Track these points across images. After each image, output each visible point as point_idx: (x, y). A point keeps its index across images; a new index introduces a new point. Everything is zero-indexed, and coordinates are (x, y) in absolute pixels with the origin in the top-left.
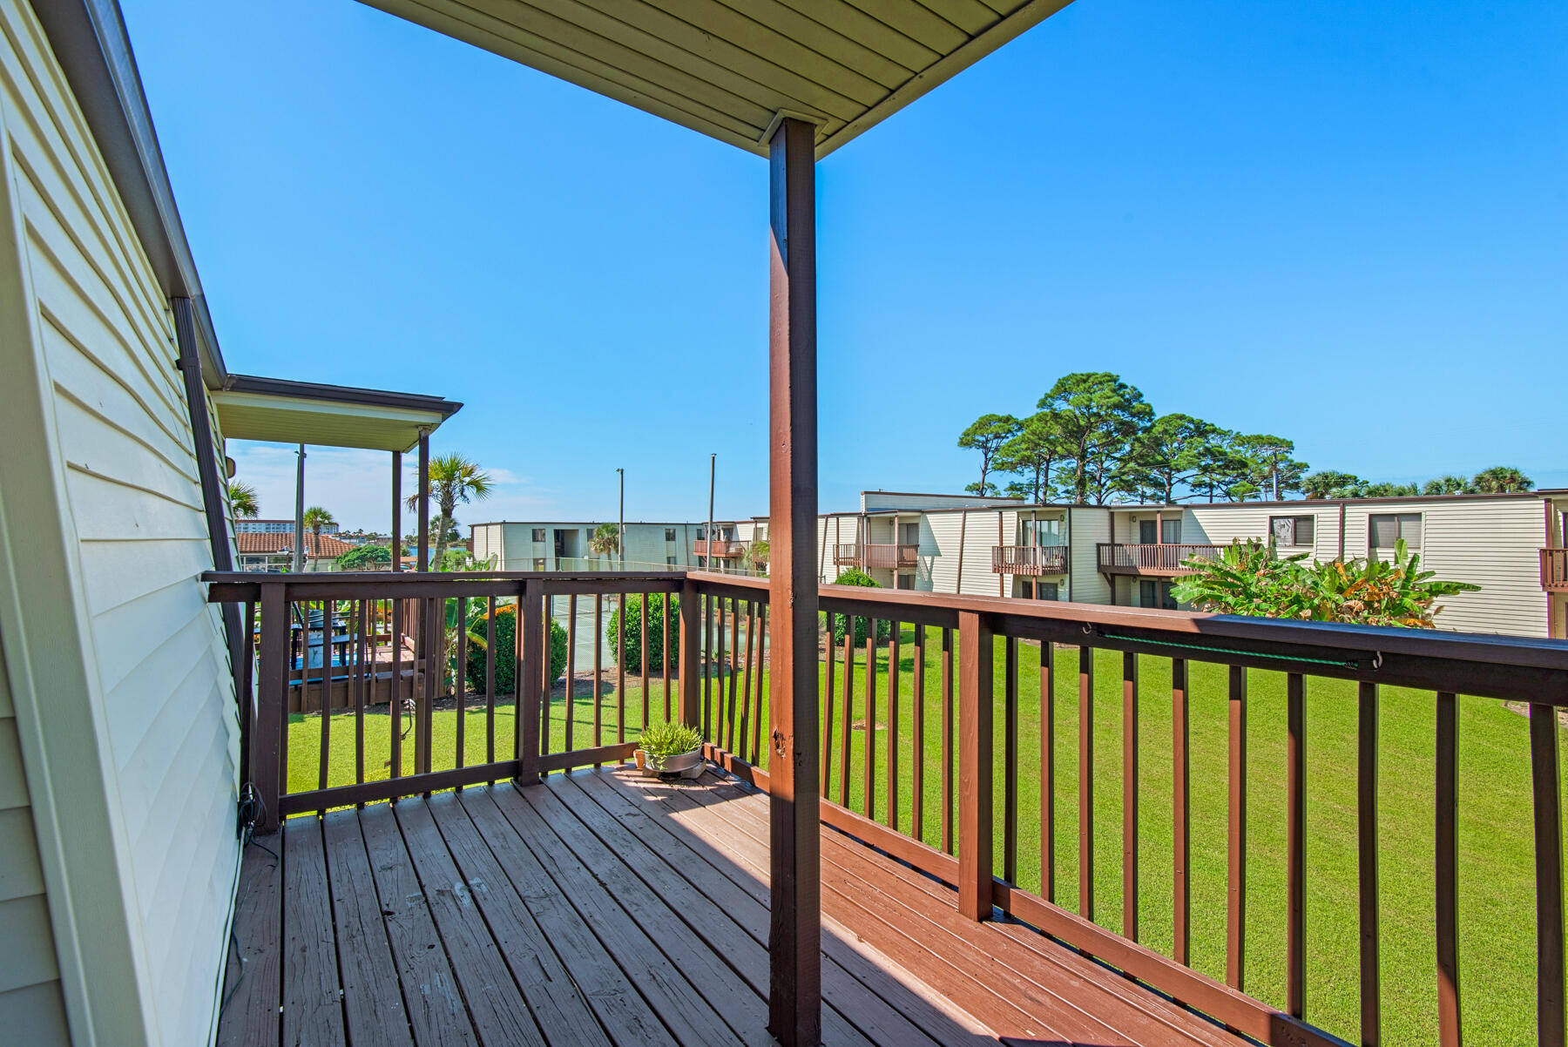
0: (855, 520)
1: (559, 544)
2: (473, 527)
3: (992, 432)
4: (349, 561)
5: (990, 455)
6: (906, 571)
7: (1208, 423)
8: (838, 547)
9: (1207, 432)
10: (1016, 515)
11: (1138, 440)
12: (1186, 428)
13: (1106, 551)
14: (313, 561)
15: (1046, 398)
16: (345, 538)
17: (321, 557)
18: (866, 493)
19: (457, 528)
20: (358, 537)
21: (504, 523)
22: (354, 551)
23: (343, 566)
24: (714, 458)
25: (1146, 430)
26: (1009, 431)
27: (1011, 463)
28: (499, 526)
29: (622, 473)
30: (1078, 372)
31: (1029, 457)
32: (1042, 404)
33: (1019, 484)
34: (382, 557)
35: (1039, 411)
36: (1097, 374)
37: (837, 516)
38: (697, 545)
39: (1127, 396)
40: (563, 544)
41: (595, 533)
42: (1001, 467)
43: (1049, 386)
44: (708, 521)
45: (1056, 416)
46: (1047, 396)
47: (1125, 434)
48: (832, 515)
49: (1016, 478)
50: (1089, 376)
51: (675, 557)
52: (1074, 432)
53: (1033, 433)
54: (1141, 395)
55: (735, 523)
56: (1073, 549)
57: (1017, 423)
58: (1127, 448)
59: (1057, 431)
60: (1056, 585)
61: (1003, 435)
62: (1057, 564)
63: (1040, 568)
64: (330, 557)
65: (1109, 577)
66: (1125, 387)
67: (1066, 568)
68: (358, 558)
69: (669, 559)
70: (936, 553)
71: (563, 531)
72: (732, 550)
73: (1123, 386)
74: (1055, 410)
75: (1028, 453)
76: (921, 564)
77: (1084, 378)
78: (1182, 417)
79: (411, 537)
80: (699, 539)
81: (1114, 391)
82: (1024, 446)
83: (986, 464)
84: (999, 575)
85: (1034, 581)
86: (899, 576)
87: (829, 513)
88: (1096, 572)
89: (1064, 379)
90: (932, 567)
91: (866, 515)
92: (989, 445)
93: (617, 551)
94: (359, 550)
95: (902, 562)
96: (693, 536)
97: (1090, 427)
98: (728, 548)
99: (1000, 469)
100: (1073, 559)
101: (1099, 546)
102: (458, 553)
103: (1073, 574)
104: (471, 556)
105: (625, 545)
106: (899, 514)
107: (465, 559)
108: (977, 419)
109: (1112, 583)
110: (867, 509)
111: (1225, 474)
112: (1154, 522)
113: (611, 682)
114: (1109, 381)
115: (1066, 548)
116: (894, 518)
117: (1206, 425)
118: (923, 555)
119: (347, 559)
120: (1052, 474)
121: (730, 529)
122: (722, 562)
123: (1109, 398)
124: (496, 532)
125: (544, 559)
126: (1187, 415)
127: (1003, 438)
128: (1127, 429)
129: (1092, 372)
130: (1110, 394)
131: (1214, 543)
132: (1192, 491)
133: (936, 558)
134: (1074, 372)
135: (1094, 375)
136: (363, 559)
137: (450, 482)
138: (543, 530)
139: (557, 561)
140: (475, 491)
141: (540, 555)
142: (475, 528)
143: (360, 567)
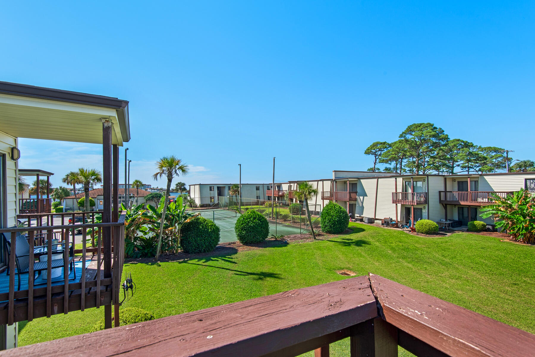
0: (330, 182)
1: (219, 192)
2: (190, 186)
3: (378, 148)
5: (377, 157)
6: (352, 202)
7: (470, 142)
8: (323, 193)
9: (469, 146)
10: (402, 179)
11: (441, 149)
12: (460, 144)
13: (443, 194)
14: (137, 198)
15: (403, 134)
17: (139, 197)
18: (335, 171)
19: (185, 186)
20: (157, 189)
21: (200, 184)
22: (150, 194)
23: (146, 200)
24: (274, 159)
25: (445, 145)
26: (386, 147)
27: (387, 160)
29: (240, 166)
30: (416, 123)
31: (395, 157)
32: (401, 136)
33: (389, 168)
34: (159, 196)
35: (399, 139)
36: (424, 123)
37: (323, 180)
38: (267, 192)
39: (437, 132)
40: (220, 191)
41: (231, 188)
42: (382, 161)
43: (404, 129)
44: (272, 183)
45: (407, 141)
46: (403, 133)
47: (436, 147)
48: (321, 180)
49: (388, 166)
50: (421, 124)
51: (259, 196)
52: (414, 147)
53: (397, 148)
54: (443, 131)
55: (281, 184)
56: (429, 193)
57: (388, 144)
58: (436, 153)
59: (407, 146)
60: (421, 209)
61: (383, 149)
62: (422, 200)
63: (415, 202)
64: (142, 197)
65: (444, 205)
66: (436, 128)
67: (426, 201)
68: (151, 197)
69: (257, 197)
70: (365, 195)
71: (220, 187)
72: (280, 194)
73: (435, 128)
74: (407, 138)
75: (394, 156)
76: (359, 200)
77: (419, 125)
78: (458, 140)
79: (173, 189)
80: (268, 189)
81: (432, 130)
82: (393, 153)
83: (376, 160)
84: (395, 204)
85: (412, 207)
86: (349, 204)
87: (319, 180)
88: (439, 204)
89: (410, 126)
90: (363, 200)
91: (335, 180)
92: (377, 153)
93: (239, 194)
94: (151, 194)
95: (351, 199)
96: (266, 188)
97: (421, 145)
98: (279, 193)
99: (382, 162)
100: (429, 198)
101: (440, 192)
103: (429, 204)
104: (190, 196)
105: (242, 192)
106: (349, 179)
107: (187, 197)
108: (372, 144)
109: (445, 208)
110: (335, 178)
111: (477, 163)
112: (467, 182)
113: (237, 248)
114: (430, 126)
115: (426, 193)
116: (347, 181)
117: (469, 143)
118: (359, 196)
119: (148, 197)
120: (403, 164)
121: (279, 186)
122: (276, 198)
123: (430, 132)
124: (197, 187)
125: (214, 197)
126: (461, 139)
127: (383, 151)
128: (436, 145)
129: (422, 123)
130: (431, 131)
131: (495, 191)
132: (462, 169)
133: (365, 197)
134: (415, 123)
135: (423, 124)
136: (153, 197)
137: (171, 168)
138: (213, 187)
139: (218, 198)
140: (181, 172)
141: (212, 196)
142: (191, 186)
143: (152, 200)
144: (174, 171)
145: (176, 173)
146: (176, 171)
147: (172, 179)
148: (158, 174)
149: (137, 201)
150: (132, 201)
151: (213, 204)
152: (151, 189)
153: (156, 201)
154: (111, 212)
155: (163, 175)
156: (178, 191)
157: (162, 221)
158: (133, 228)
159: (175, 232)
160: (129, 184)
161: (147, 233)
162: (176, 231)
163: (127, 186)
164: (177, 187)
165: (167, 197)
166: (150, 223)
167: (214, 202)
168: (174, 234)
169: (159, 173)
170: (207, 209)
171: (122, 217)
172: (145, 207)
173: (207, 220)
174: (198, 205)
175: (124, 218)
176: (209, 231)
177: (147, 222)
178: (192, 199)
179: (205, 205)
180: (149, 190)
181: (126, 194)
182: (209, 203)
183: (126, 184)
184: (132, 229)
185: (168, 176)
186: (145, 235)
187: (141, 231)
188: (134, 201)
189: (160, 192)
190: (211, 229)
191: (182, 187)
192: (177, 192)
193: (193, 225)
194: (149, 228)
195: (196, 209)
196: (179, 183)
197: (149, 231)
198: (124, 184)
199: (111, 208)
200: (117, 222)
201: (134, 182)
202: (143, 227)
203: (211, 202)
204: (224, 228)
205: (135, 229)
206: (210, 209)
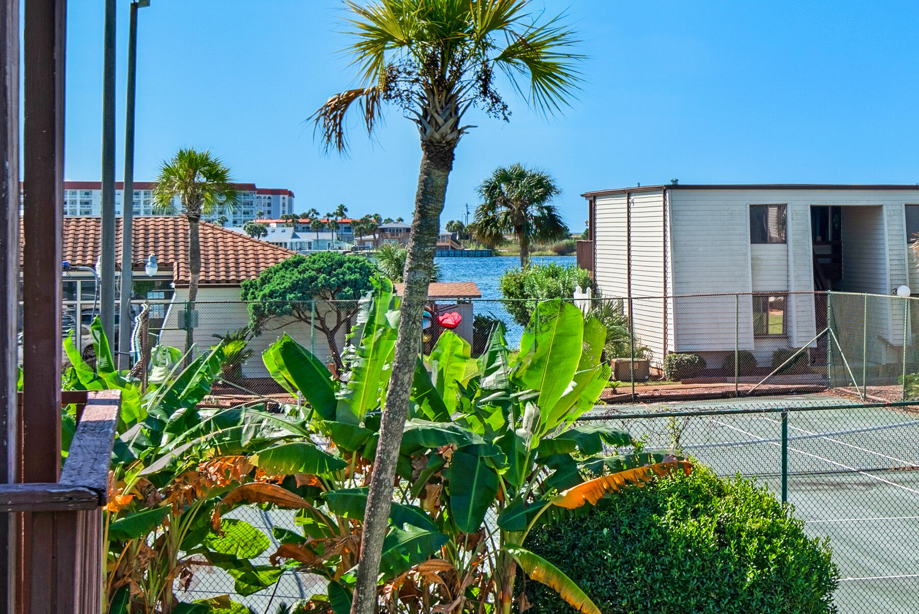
1: (827, 250)
2: (591, 197)
4: (272, 294)
14: (187, 292)
16: (307, 230)
17: (207, 284)
19: (553, 201)
20: (336, 226)
21: (675, 186)
22: (286, 266)
23: (256, 308)
28: (659, 197)
34: (352, 283)
40: (837, 249)
64: (228, 284)
68: (294, 287)
71: (837, 210)
79: (460, 226)
94: (297, 264)
102: (555, 274)
104: (590, 284)
107: (572, 291)
119: (267, 288)
124: (652, 212)
125: (786, 295)
136: (305, 288)
137: (448, 55)
138: (782, 208)
139: (820, 304)
140: (524, 78)
141: (770, 283)
142: (599, 202)
143: (300, 313)
144: (469, 76)
145: (485, 91)
146: (485, 78)
147: (452, 144)
148: (346, 101)
149: (187, 321)
150: (154, 315)
151: (779, 356)
152: (297, 223)
153: (331, 324)
154: (13, 400)
155: (389, 109)
156: (498, 239)
157: (379, 482)
158: (160, 531)
159: (475, 573)
160: (131, 186)
161: (263, 576)
162: (487, 569)
163: (120, 197)
164: (492, 206)
165: (416, 288)
166: (289, 495)
167: (786, 335)
168: (468, 592)
169: (359, 92)
170: (725, 396)
171: (88, 439)
172: (248, 370)
173: (729, 484)
174: (658, 360)
175: (100, 452)
176: (750, 577)
177: (269, 490)
178: (609, 312)
179: (711, 365)
180: (278, 233)
181: (109, 266)
182: (748, 343)
183: (109, 184)
184: (151, 540)
185: (425, 120)
186: (244, 593)
187: (216, 559)
188: (171, 318)
189: (362, 245)
190: (761, 563)
191: (534, 211)
192: (491, 253)
193: (615, 526)
194: (280, 532)
195: (642, 389)
196: (504, 177)
197: (273, 559)
198: (95, 186)
199: (11, 373)
200: (51, 478)
201: (169, 171)
202: (234, 522)
203: (761, 333)
204: (869, 562)
205: (178, 538)
206: (756, 394)
